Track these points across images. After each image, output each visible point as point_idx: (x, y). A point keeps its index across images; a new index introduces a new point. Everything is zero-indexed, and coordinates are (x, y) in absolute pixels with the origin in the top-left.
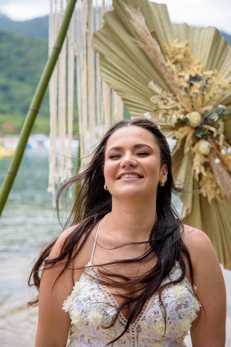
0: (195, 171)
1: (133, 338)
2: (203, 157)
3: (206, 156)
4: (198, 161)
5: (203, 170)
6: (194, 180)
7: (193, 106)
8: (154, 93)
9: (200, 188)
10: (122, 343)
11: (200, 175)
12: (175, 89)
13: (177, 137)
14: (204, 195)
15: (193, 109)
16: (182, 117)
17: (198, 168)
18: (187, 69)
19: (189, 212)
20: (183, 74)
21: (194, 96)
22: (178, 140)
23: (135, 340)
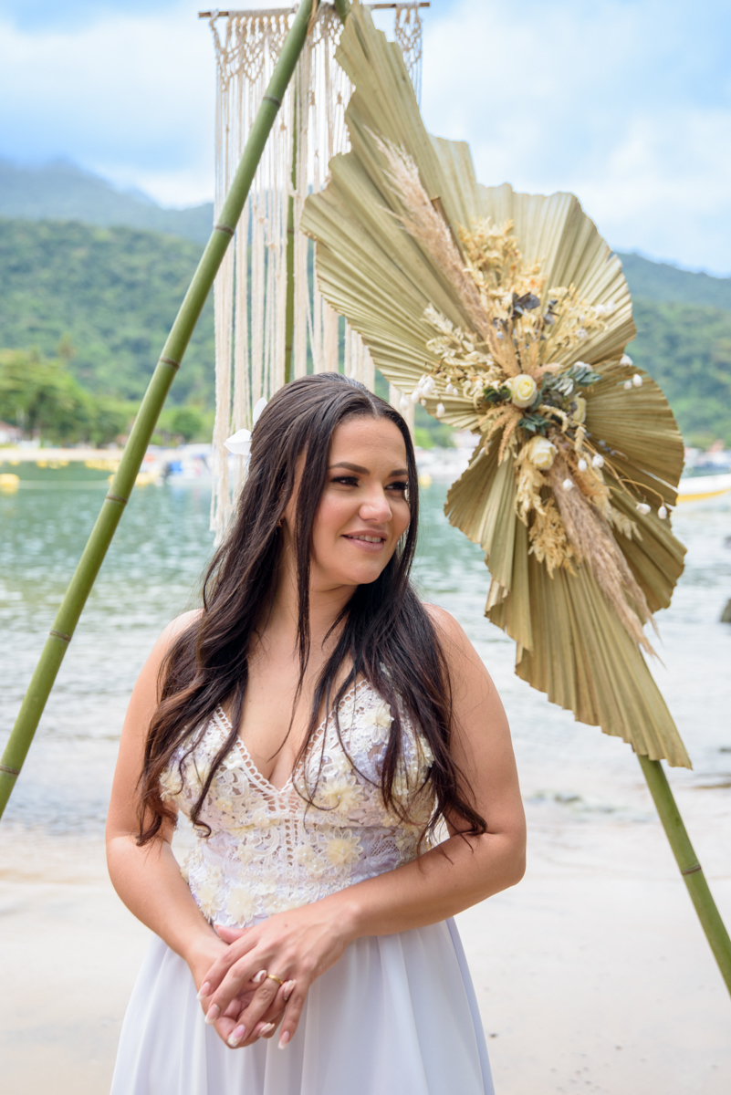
0: (520, 504)
2: (540, 475)
3: (544, 473)
4: (527, 482)
5: (537, 501)
6: (517, 520)
7: (519, 362)
8: (436, 332)
9: (530, 544)
10: (264, 836)
11: (532, 514)
12: (482, 325)
13: (483, 429)
14: (540, 558)
15: (521, 368)
16: (496, 385)
17: (526, 496)
18: (509, 281)
19: (505, 594)
20: (500, 292)
21: (522, 340)
22: (485, 435)
23: (292, 831)
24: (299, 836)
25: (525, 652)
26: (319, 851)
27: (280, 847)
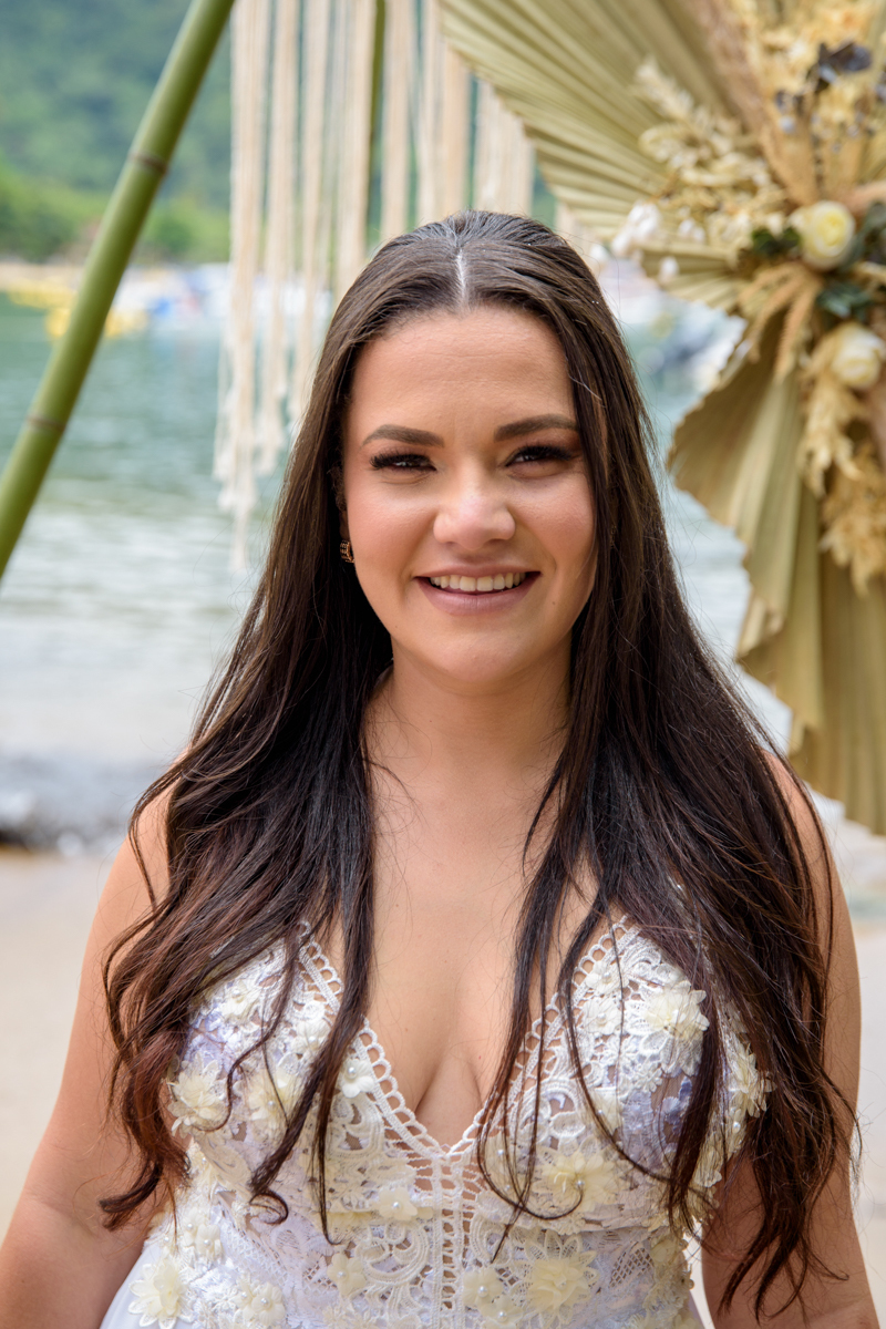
0: (810, 456)
1: (447, 1227)
2: (848, 399)
3: (859, 394)
4: (826, 412)
5: (844, 449)
6: (804, 488)
7: (819, 179)
8: (657, 116)
9: (823, 530)
10: (394, 1242)
11: (831, 474)
12: (747, 102)
13: (748, 309)
14: (841, 556)
15: (822, 190)
16: (775, 223)
17: (823, 443)
18: (800, 16)
19: (776, 625)
20: (782, 37)
21: (828, 135)
22: (751, 321)
23: (457, 1236)
24: (471, 1247)
25: (808, 734)
26: (512, 1281)
27: (427, 1268)
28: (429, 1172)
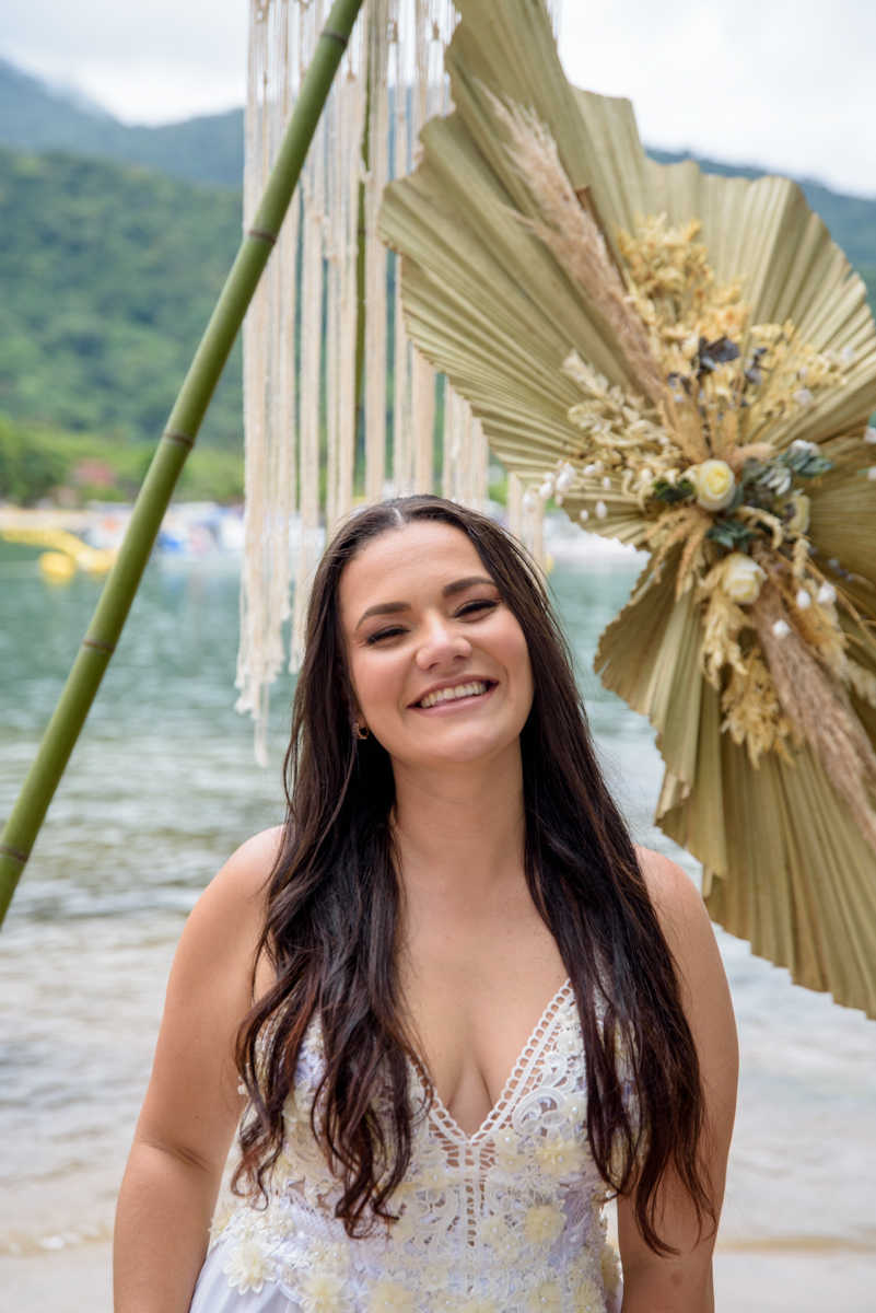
0: (708, 657)
1: (469, 1190)
2: (738, 611)
3: (746, 609)
4: (720, 621)
5: (734, 654)
6: (704, 683)
7: (708, 441)
8: (584, 396)
9: (723, 717)
10: (433, 1203)
11: (726, 672)
12: (652, 383)
13: (653, 544)
14: (738, 738)
15: (710, 450)
16: (672, 476)
17: (718, 645)
18: (692, 315)
19: (686, 792)
20: (679, 331)
21: (713, 407)
22: (655, 553)
23: (476, 1195)
24: (486, 1202)
25: (716, 880)
26: (514, 1224)
27: (457, 1218)
28: (456, 1154)
